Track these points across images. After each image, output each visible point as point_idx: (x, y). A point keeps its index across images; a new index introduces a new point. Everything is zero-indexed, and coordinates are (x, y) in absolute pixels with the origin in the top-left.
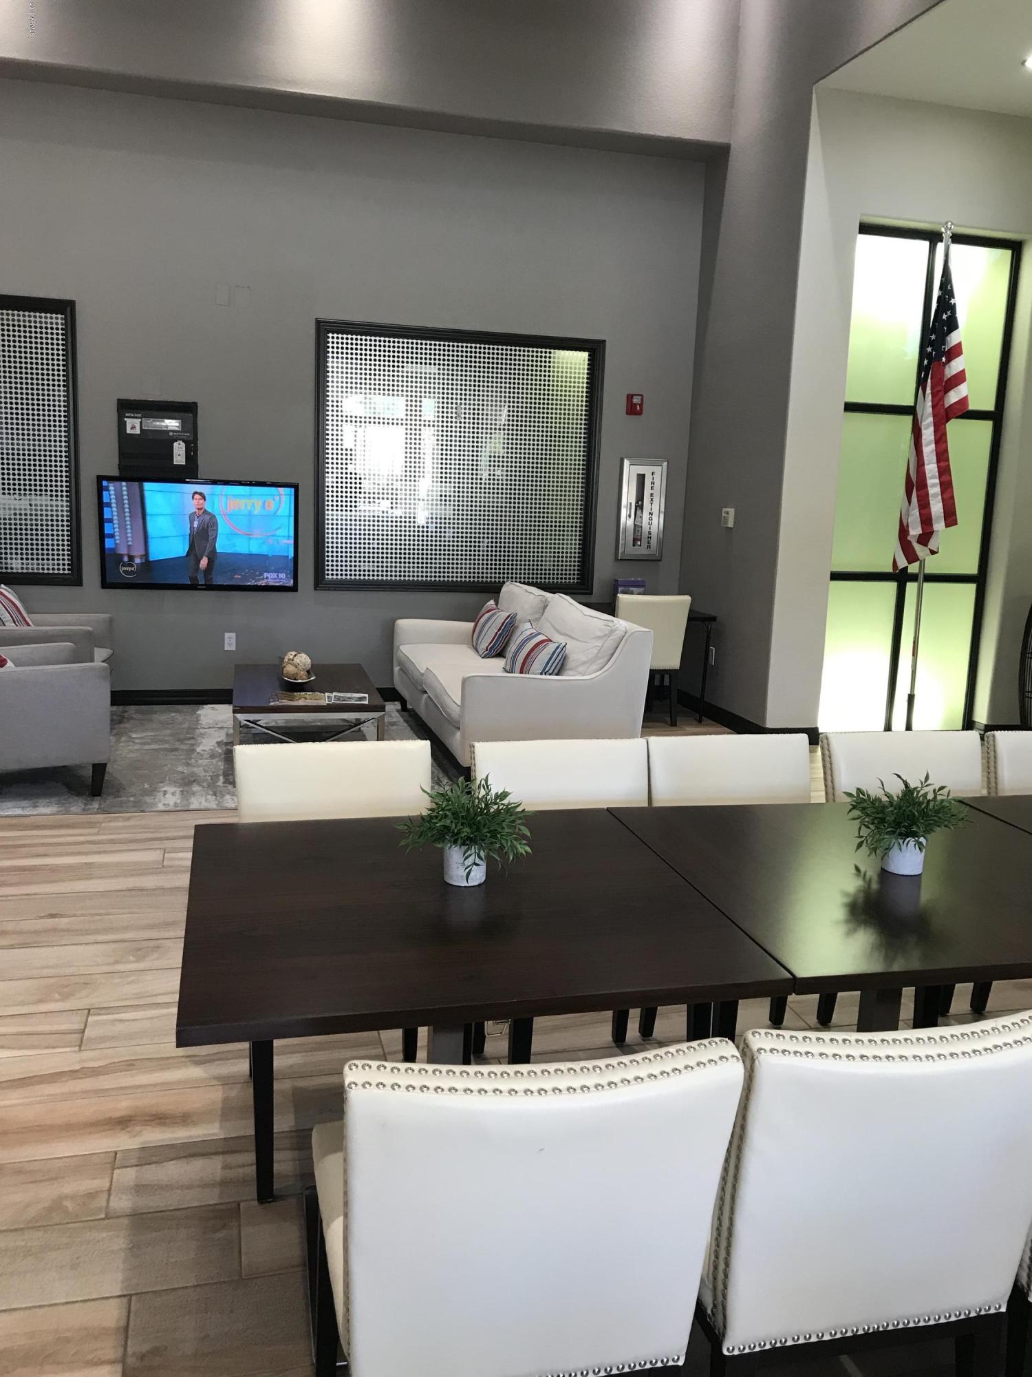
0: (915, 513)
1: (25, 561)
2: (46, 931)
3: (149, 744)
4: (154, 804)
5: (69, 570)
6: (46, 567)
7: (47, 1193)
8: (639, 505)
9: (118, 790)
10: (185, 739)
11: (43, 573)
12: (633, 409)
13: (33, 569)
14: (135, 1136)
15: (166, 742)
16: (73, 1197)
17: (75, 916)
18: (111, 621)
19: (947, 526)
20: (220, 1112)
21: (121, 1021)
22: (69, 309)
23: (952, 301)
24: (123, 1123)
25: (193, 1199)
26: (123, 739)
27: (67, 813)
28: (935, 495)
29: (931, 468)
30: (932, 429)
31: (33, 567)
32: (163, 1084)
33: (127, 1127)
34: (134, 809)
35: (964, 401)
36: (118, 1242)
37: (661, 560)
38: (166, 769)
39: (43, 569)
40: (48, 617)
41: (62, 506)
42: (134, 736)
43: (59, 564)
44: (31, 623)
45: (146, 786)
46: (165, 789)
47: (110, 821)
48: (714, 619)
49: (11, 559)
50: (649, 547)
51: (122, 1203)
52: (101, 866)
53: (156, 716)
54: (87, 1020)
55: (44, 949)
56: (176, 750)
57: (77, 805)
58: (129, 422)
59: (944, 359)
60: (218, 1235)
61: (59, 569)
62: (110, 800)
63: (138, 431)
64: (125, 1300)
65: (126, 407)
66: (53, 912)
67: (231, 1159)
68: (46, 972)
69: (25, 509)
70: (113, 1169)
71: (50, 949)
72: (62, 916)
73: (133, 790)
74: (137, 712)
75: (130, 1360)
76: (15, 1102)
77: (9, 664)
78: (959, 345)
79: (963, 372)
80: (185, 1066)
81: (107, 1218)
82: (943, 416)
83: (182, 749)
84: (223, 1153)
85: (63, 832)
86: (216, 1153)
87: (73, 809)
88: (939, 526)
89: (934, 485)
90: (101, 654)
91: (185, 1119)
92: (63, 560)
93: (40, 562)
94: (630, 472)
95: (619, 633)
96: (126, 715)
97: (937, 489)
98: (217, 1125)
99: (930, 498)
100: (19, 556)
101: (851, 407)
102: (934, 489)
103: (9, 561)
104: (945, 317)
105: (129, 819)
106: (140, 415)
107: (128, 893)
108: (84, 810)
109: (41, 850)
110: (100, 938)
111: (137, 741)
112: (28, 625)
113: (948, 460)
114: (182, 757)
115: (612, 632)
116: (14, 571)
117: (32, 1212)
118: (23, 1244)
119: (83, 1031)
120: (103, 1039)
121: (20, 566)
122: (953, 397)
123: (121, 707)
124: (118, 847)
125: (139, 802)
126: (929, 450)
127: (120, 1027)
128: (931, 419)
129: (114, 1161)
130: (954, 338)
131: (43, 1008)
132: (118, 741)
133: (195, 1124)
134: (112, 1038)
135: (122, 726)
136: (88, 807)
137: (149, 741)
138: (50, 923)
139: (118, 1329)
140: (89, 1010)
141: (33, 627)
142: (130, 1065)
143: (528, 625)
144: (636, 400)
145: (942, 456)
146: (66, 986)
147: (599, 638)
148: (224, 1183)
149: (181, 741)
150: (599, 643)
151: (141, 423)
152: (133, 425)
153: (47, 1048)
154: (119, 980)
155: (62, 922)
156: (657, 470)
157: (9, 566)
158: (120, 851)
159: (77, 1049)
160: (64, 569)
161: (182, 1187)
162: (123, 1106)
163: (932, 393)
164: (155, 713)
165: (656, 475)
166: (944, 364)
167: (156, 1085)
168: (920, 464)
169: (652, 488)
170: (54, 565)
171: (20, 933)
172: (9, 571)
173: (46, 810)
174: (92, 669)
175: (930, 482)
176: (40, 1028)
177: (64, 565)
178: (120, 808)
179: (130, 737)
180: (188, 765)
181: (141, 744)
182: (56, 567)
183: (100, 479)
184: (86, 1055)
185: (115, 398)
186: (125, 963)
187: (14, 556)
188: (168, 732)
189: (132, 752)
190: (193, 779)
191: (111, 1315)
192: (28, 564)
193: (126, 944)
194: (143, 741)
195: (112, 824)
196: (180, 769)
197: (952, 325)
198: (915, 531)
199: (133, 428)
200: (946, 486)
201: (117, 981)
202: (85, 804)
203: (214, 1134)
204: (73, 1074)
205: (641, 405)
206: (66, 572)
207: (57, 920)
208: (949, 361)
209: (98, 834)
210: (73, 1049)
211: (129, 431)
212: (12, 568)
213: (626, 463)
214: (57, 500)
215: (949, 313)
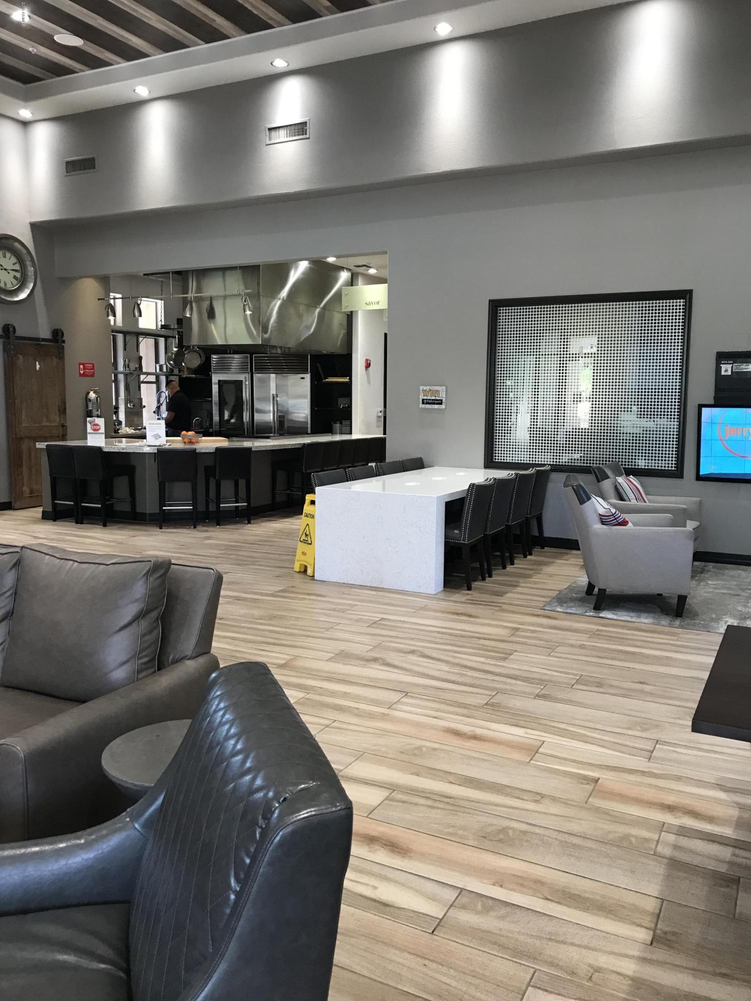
1: (647, 461)
2: (636, 690)
3: (719, 589)
4: (718, 628)
5: (675, 467)
6: (660, 465)
7: (622, 830)
9: (694, 615)
10: (747, 589)
11: (658, 469)
13: (652, 466)
14: (676, 818)
15: (732, 589)
16: (636, 837)
17: (655, 685)
18: (700, 503)
20: (734, 823)
21: (675, 752)
22: (688, 296)
24: (671, 808)
25: (711, 865)
26: (702, 584)
27: (658, 624)
31: (653, 465)
32: (699, 795)
33: (673, 811)
34: (702, 629)
36: (660, 870)
38: (729, 607)
39: (658, 466)
40: (659, 498)
41: (674, 425)
42: (710, 582)
43: (669, 464)
44: (647, 501)
45: (714, 616)
46: (726, 620)
47: (687, 634)
49: (638, 459)
51: (667, 851)
52: (676, 660)
53: (727, 571)
54: (655, 746)
55: (635, 700)
56: (739, 595)
57: (665, 621)
58: (724, 367)
60: (722, 889)
61: (668, 467)
62: (687, 621)
63: (729, 373)
64: (659, 901)
65: (722, 357)
66: (642, 680)
67: (737, 851)
68: (633, 713)
69: (653, 428)
70: (662, 831)
71: (637, 701)
72: (647, 684)
73: (704, 617)
74: (714, 567)
75: (658, 932)
76: (608, 777)
77: (630, 524)
80: (715, 789)
81: (654, 855)
83: (743, 596)
84: (735, 847)
85: (655, 635)
86: (731, 846)
87: (664, 622)
90: (691, 525)
91: (711, 819)
92: (672, 461)
93: (657, 462)
96: (706, 569)
98: (732, 829)
100: (644, 458)
103: (637, 461)
105: (700, 634)
106: (732, 362)
107: (691, 679)
108: (669, 624)
109: (639, 643)
110: (670, 702)
111: (711, 586)
112: (645, 502)
114: (741, 601)
116: (640, 467)
117: (611, 836)
118: (606, 850)
119: (652, 752)
120: (664, 759)
121: (643, 464)
123: (703, 563)
124: (688, 650)
125: (707, 625)
127: (675, 756)
129: (662, 827)
131: (630, 732)
132: (698, 585)
133: (717, 824)
134: (670, 760)
135: (702, 575)
136: (673, 623)
137: (720, 587)
138: (640, 686)
139: (653, 914)
140: (658, 741)
141: (648, 503)
142: (678, 778)
146: (645, 725)
148: (731, 863)
149: (743, 590)
151: (732, 367)
152: (727, 369)
153: (630, 754)
154: (678, 729)
155: (647, 688)
157: (637, 464)
158: (690, 653)
159: (647, 760)
160: (672, 467)
161: (704, 856)
162: (671, 799)
164: (727, 569)
167: (695, 794)
170: (665, 464)
171: (622, 688)
172: (637, 467)
173: (645, 620)
174: (683, 532)
176: (627, 743)
177: (672, 464)
178: (694, 627)
179: (707, 583)
180: (746, 606)
181: (713, 588)
182: (667, 465)
183: (701, 407)
184: (650, 764)
185: (715, 352)
186: (683, 719)
187: (640, 458)
188: (735, 583)
189: (707, 592)
190: (747, 616)
191: (651, 905)
192: (648, 463)
193: (685, 709)
194: (716, 586)
195: (687, 636)
196: (740, 608)
199: (726, 371)
201: (677, 729)
202: (671, 621)
203: (729, 834)
204: (643, 773)
206: (673, 469)
207: (644, 686)
209: (677, 640)
210: (645, 759)
211: (723, 373)
212: (638, 465)
214: (671, 421)
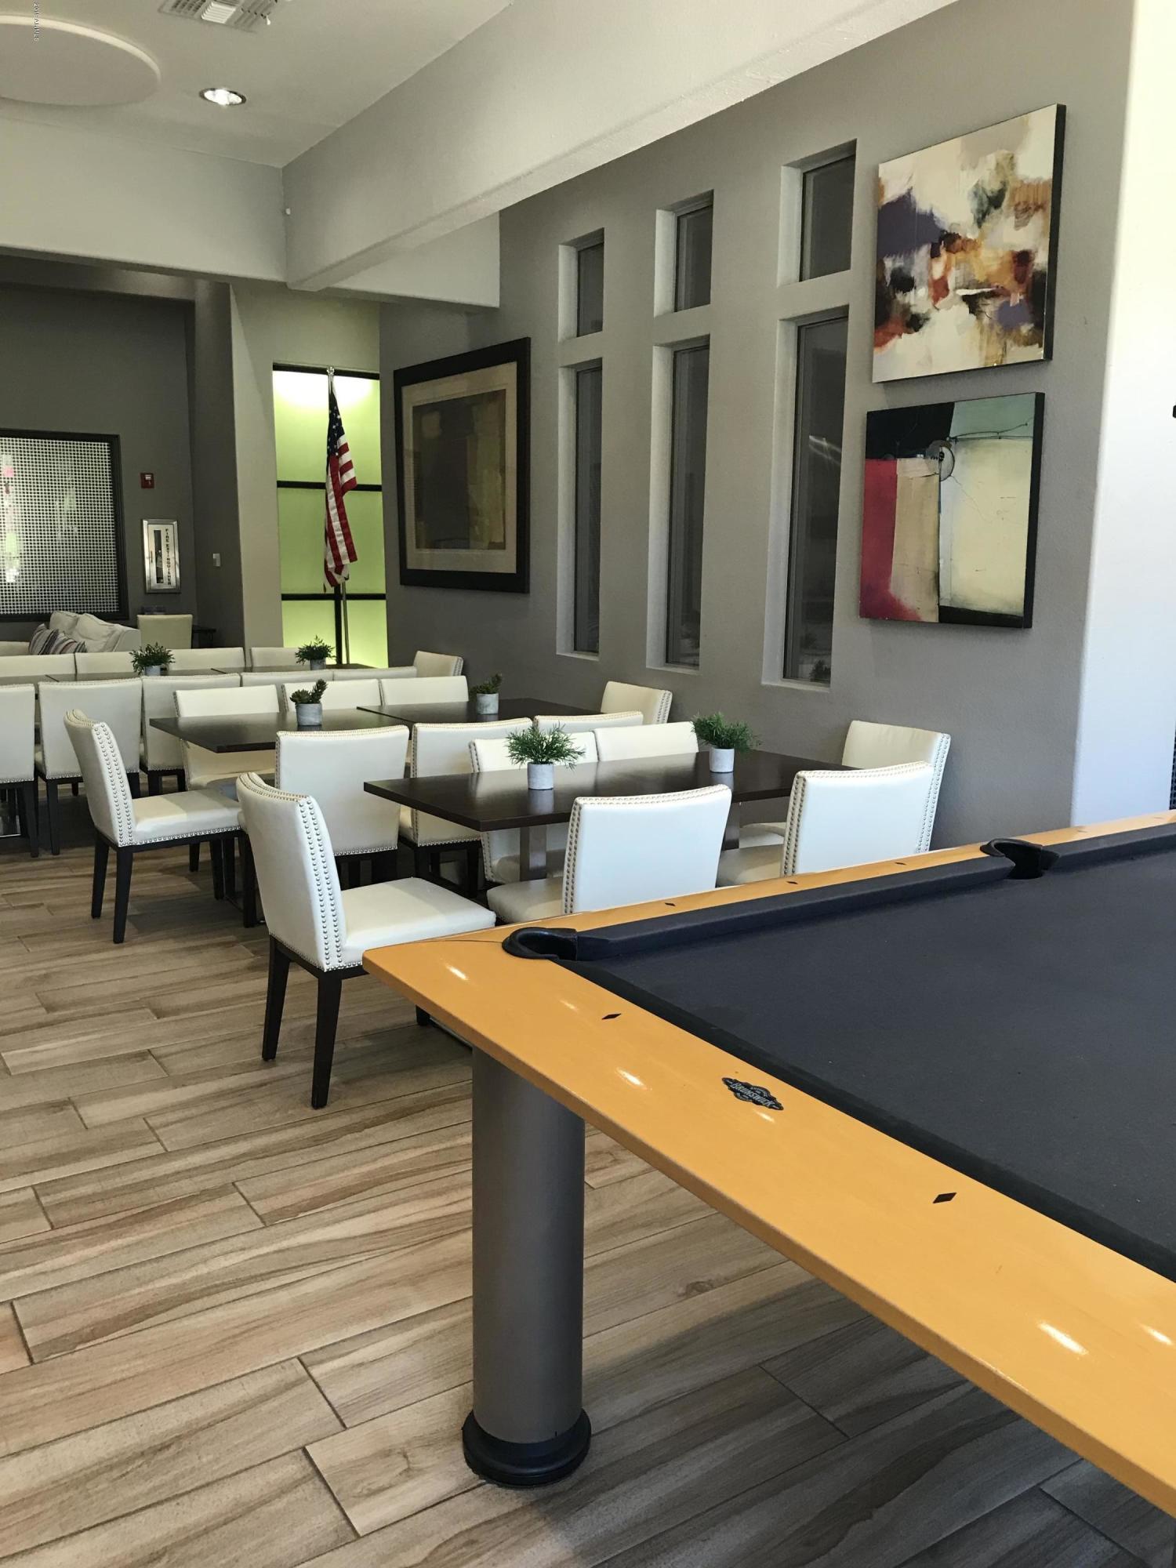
0: (330, 553)
8: (158, 554)
12: (145, 485)
19: (351, 561)
23: (338, 417)
28: (340, 542)
29: (336, 524)
30: (334, 499)
35: (353, 480)
37: (179, 593)
48: (214, 631)
50: (169, 583)
59: (337, 454)
78: (346, 445)
79: (350, 462)
82: (340, 491)
88: (346, 561)
89: (339, 535)
94: (148, 530)
95: (117, 633)
97: (342, 538)
99: (338, 544)
101: (281, 484)
102: (340, 538)
104: (334, 427)
113: (346, 518)
115: (113, 632)
122: (346, 478)
126: (334, 512)
128: (332, 493)
130: (343, 440)
143: (63, 635)
144: (148, 478)
145: (342, 516)
147: (104, 637)
150: (104, 640)
156: (170, 527)
163: (332, 476)
165: (170, 530)
166: (338, 458)
168: (329, 521)
169: (167, 541)
175: (336, 533)
197: (341, 432)
198: (331, 565)
200: (347, 536)
205: (152, 481)
208: (341, 454)
213: (145, 522)
215: (337, 424)
